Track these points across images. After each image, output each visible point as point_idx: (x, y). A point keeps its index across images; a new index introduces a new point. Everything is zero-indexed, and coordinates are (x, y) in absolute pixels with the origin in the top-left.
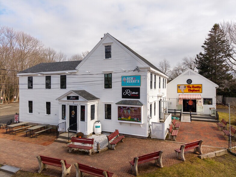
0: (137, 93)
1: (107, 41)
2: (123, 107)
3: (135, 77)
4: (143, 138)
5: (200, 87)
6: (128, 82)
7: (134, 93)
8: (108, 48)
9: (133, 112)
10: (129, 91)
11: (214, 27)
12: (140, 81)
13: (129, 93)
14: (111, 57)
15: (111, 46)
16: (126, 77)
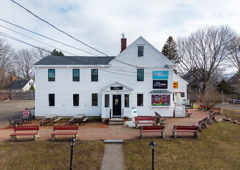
0: (165, 84)
1: (141, 43)
2: (155, 95)
3: (164, 73)
4: (169, 118)
5: (177, 84)
6: (158, 76)
7: (163, 84)
8: (141, 48)
9: (162, 98)
10: (159, 83)
11: (169, 38)
12: (168, 75)
13: (159, 85)
14: (143, 56)
15: (143, 47)
16: (157, 72)
